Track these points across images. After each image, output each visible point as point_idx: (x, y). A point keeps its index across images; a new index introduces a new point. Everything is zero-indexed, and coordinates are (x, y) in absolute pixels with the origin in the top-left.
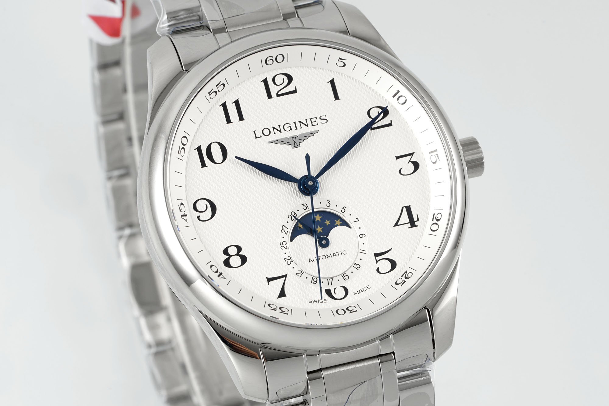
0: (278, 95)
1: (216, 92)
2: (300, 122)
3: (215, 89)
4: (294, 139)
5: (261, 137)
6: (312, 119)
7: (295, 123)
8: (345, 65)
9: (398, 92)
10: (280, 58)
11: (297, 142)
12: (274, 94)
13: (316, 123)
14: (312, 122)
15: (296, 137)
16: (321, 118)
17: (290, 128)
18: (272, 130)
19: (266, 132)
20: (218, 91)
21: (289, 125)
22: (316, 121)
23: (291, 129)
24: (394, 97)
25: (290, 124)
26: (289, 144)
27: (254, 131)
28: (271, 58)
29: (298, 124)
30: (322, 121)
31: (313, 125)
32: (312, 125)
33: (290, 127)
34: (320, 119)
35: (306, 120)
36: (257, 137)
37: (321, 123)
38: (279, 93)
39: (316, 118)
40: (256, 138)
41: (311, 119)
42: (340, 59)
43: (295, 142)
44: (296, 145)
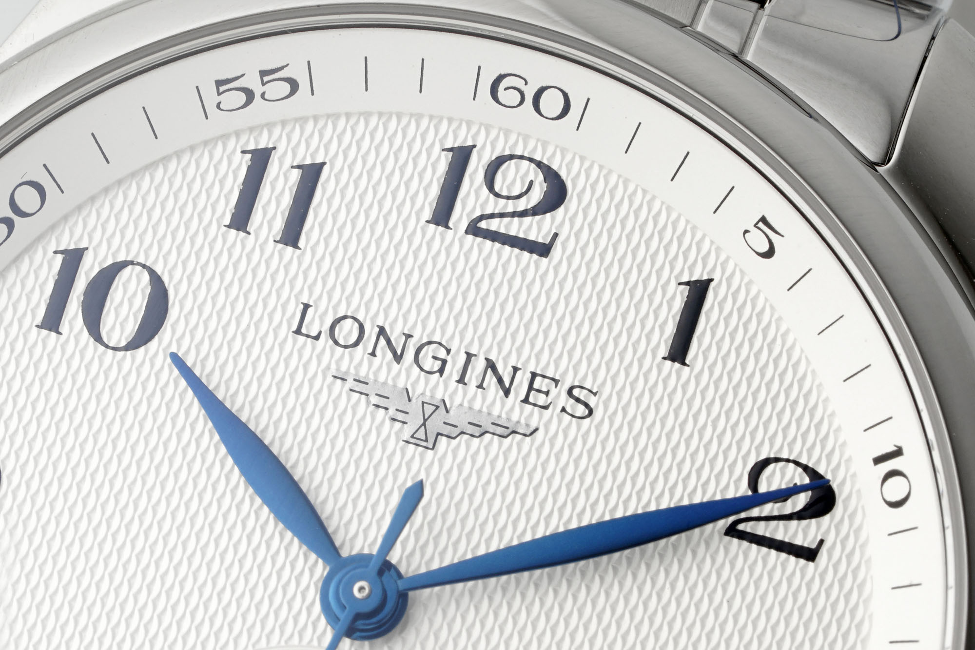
0: (474, 229)
1: (250, 95)
2: (491, 365)
3: (252, 82)
4: (429, 409)
5: (317, 338)
6: (538, 380)
7: (469, 356)
8: (769, 254)
9: (898, 453)
10: (552, 103)
11: (436, 424)
12: (461, 216)
13: (541, 399)
14: (531, 388)
15: (442, 409)
16: (576, 392)
17: (439, 363)
18: (371, 333)
19: (347, 331)
20: (263, 96)
21: (442, 354)
22: (547, 393)
23: (441, 371)
24: (878, 460)
25: (448, 351)
26: (400, 416)
27: (306, 307)
28: (519, 83)
29: (479, 364)
30: (570, 404)
31: (531, 399)
32: (526, 401)
33: (444, 362)
34: (570, 392)
35: (516, 369)
36: (304, 330)
37: (563, 410)
38: (483, 225)
39: (556, 382)
40: (298, 332)
41: (534, 375)
42: (763, 220)
43: (424, 424)
44: (421, 434)
